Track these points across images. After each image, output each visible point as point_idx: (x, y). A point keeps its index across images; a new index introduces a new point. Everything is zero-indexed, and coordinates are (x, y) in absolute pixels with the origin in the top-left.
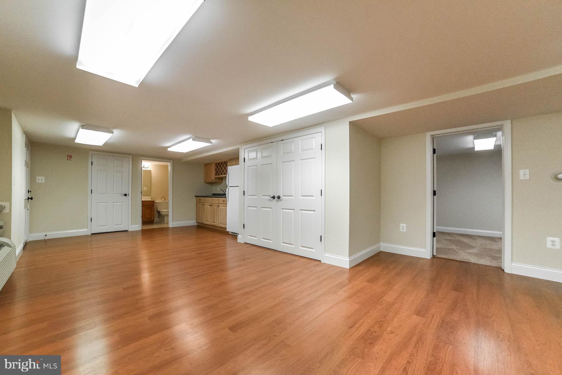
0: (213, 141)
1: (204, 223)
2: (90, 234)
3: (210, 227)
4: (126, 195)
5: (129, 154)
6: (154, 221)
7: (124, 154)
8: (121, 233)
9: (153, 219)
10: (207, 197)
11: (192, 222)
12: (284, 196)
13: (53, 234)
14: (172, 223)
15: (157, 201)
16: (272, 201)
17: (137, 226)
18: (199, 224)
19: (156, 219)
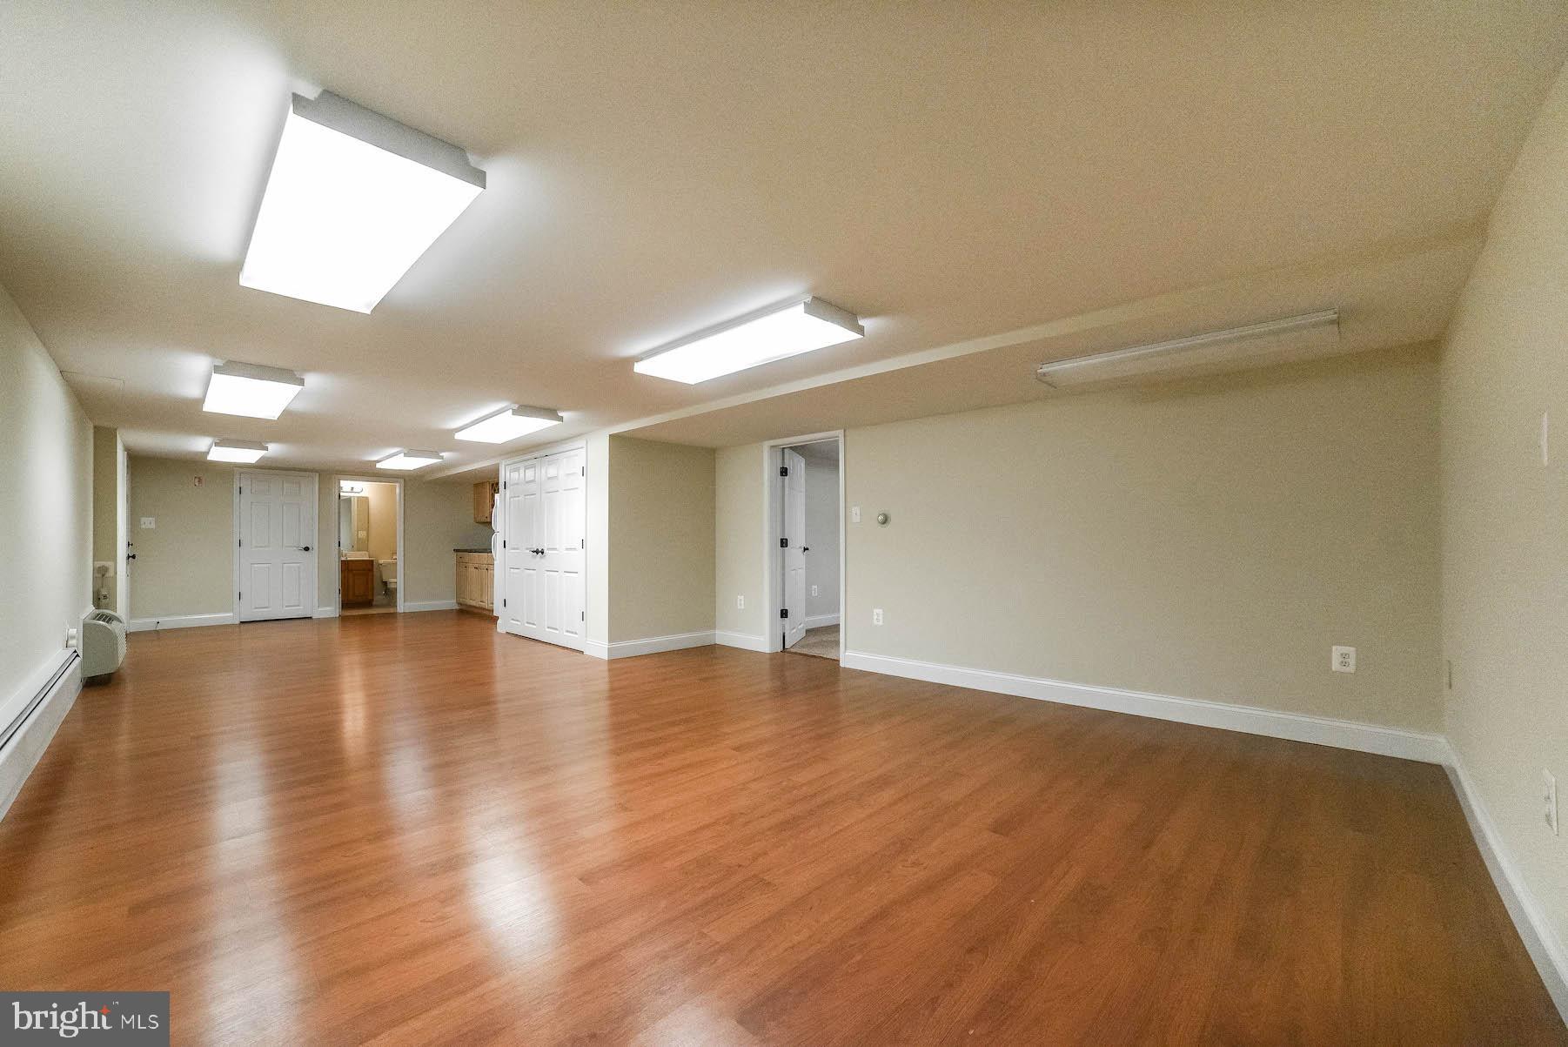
0: (445, 455)
1: (469, 604)
2: (238, 622)
3: (476, 611)
4: (307, 549)
5: (313, 471)
6: (374, 603)
7: (300, 470)
8: (298, 621)
9: (370, 598)
10: (471, 551)
11: (449, 603)
12: (548, 549)
13: (170, 621)
14: (402, 606)
15: (381, 561)
16: (535, 557)
17: (332, 610)
18: (464, 607)
19: (379, 598)
